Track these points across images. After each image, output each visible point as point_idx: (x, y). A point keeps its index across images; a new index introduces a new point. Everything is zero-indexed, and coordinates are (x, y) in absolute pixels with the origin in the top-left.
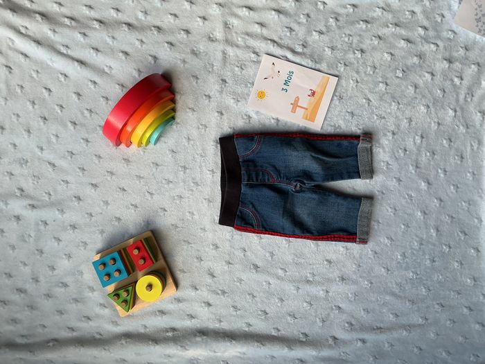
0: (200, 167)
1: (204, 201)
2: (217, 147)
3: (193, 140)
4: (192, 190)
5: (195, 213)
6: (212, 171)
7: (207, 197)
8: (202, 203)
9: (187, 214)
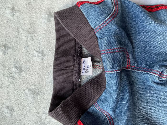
0: (27, 46)
1: (28, 92)
2: (49, 21)
3: (19, 11)
4: (12, 77)
5: (16, 108)
6: (42, 53)
7: (32, 87)
8: (26, 94)
9: (5, 109)
